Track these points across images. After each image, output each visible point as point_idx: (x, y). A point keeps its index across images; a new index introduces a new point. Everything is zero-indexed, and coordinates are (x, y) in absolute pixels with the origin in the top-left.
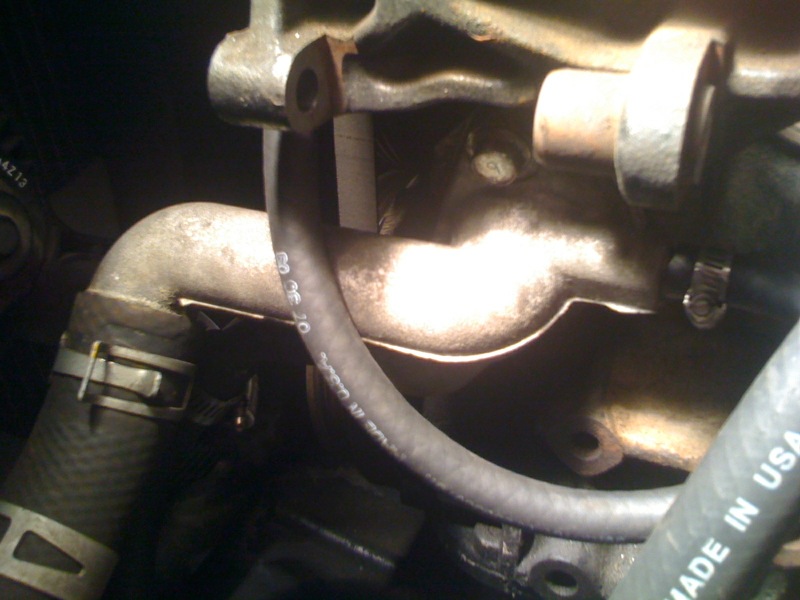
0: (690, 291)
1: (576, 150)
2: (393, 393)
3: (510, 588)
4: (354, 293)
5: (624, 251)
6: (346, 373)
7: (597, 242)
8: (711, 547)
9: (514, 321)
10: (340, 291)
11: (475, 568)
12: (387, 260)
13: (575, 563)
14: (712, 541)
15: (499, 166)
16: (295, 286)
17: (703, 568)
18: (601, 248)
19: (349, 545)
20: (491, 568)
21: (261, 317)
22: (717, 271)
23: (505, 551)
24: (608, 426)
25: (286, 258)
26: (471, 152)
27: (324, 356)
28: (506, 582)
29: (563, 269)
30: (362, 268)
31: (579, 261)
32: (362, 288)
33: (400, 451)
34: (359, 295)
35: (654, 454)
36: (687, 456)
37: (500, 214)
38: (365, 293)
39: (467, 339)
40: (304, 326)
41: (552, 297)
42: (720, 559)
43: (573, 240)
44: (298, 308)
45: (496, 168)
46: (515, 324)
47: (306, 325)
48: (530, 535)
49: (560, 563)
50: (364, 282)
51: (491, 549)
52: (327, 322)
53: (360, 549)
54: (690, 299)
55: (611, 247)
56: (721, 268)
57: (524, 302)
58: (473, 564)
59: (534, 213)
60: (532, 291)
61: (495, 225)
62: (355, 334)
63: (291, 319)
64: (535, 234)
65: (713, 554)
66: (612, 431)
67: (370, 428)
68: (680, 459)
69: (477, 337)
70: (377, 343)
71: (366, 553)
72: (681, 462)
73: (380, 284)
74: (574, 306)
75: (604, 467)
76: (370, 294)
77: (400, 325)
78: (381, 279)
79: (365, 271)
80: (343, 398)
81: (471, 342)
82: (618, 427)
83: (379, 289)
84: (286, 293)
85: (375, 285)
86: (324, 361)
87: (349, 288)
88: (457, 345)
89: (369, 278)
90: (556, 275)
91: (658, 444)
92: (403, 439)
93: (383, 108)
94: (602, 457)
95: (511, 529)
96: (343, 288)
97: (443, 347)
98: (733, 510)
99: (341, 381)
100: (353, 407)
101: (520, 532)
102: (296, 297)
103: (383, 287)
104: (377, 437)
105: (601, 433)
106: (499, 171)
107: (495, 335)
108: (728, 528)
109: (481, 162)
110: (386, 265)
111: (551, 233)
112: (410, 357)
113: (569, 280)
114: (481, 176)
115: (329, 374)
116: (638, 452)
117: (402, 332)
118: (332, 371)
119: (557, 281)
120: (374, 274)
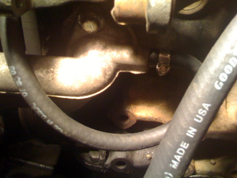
0: (158, 64)
1: (130, 15)
2: (62, 114)
3: (103, 170)
4: (43, 78)
5: (136, 53)
6: (44, 109)
7: (127, 51)
8: (183, 145)
9: (103, 81)
10: (37, 79)
11: (91, 166)
12: (53, 65)
13: (125, 158)
14: (183, 142)
15: (92, 26)
16: (19, 79)
17: (181, 151)
18: (129, 53)
19: (37, 165)
20: (97, 165)
21: (4, 92)
22: (166, 56)
23: (101, 158)
24: (131, 112)
25: (14, 68)
26: (80, 23)
27: (34, 104)
28: (102, 168)
29: (116, 61)
30: (44, 69)
31: (122, 58)
32: (45, 77)
33: (68, 134)
34: (44, 79)
35: (146, 118)
36: (156, 117)
37: (92, 44)
38: (47, 78)
39: (87, 90)
40: (25, 94)
41: (114, 71)
42: (186, 148)
43: (119, 51)
44: (21, 87)
45: (91, 27)
46: (103, 82)
47: (26, 93)
48: (108, 152)
49: (120, 159)
50: (46, 74)
51: (96, 159)
52: (34, 91)
53: (41, 165)
54: (159, 66)
55: (132, 52)
56: (167, 55)
57: (105, 74)
58: (90, 165)
59: (104, 43)
60: (107, 70)
61: (91, 48)
62: (45, 94)
63: (18, 91)
64: (105, 50)
65: (184, 147)
66: (132, 113)
67: (56, 127)
68: (154, 118)
69: (91, 88)
70: (53, 96)
71: (44, 166)
72: (154, 119)
73: (52, 74)
74: (120, 74)
75: (131, 125)
76: (49, 78)
77: (62, 88)
78: (53, 72)
79: (46, 70)
80: (44, 119)
81: (89, 90)
82: (134, 111)
83: (52, 76)
84: (15, 82)
85: (51, 74)
86: (35, 106)
87: (40, 77)
88: (84, 92)
89: (48, 72)
90: (114, 64)
91: (147, 115)
92: (68, 129)
93: (48, 6)
94: (130, 122)
95: (102, 151)
96: (37, 77)
97: (79, 94)
98: (189, 131)
99: (43, 112)
100: (48, 121)
101: (105, 151)
102: (20, 83)
103: (53, 75)
104: (58, 130)
105: (129, 114)
106: (92, 28)
107: (97, 87)
108: (188, 137)
109: (85, 25)
110: (53, 67)
111: (111, 49)
112: (66, 99)
113: (118, 65)
114: (85, 31)
115: (37, 110)
116: (141, 118)
117: (63, 91)
118: (38, 109)
119: (114, 66)
120: (49, 70)
